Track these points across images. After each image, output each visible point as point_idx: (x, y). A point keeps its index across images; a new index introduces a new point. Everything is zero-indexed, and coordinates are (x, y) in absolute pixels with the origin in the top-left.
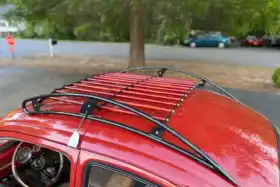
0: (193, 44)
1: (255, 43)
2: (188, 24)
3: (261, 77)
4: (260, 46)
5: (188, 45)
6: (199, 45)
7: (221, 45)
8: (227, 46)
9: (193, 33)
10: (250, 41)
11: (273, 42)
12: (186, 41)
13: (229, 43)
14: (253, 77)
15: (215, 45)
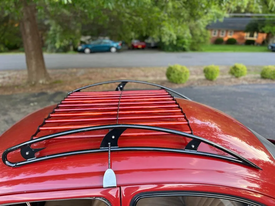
0: (87, 51)
1: (140, 47)
2: (78, 31)
3: (153, 76)
4: (143, 48)
5: (82, 51)
6: (93, 51)
7: (113, 50)
8: (118, 50)
9: (83, 39)
10: (135, 45)
11: (153, 45)
12: (80, 48)
13: (120, 47)
14: (147, 77)
15: (107, 50)
